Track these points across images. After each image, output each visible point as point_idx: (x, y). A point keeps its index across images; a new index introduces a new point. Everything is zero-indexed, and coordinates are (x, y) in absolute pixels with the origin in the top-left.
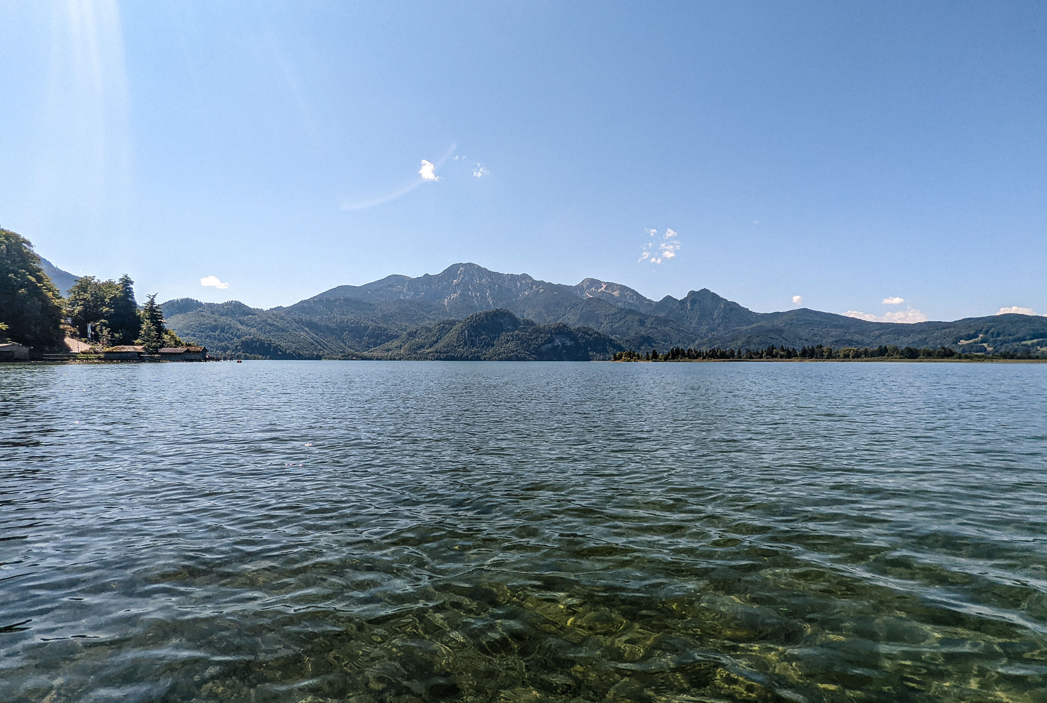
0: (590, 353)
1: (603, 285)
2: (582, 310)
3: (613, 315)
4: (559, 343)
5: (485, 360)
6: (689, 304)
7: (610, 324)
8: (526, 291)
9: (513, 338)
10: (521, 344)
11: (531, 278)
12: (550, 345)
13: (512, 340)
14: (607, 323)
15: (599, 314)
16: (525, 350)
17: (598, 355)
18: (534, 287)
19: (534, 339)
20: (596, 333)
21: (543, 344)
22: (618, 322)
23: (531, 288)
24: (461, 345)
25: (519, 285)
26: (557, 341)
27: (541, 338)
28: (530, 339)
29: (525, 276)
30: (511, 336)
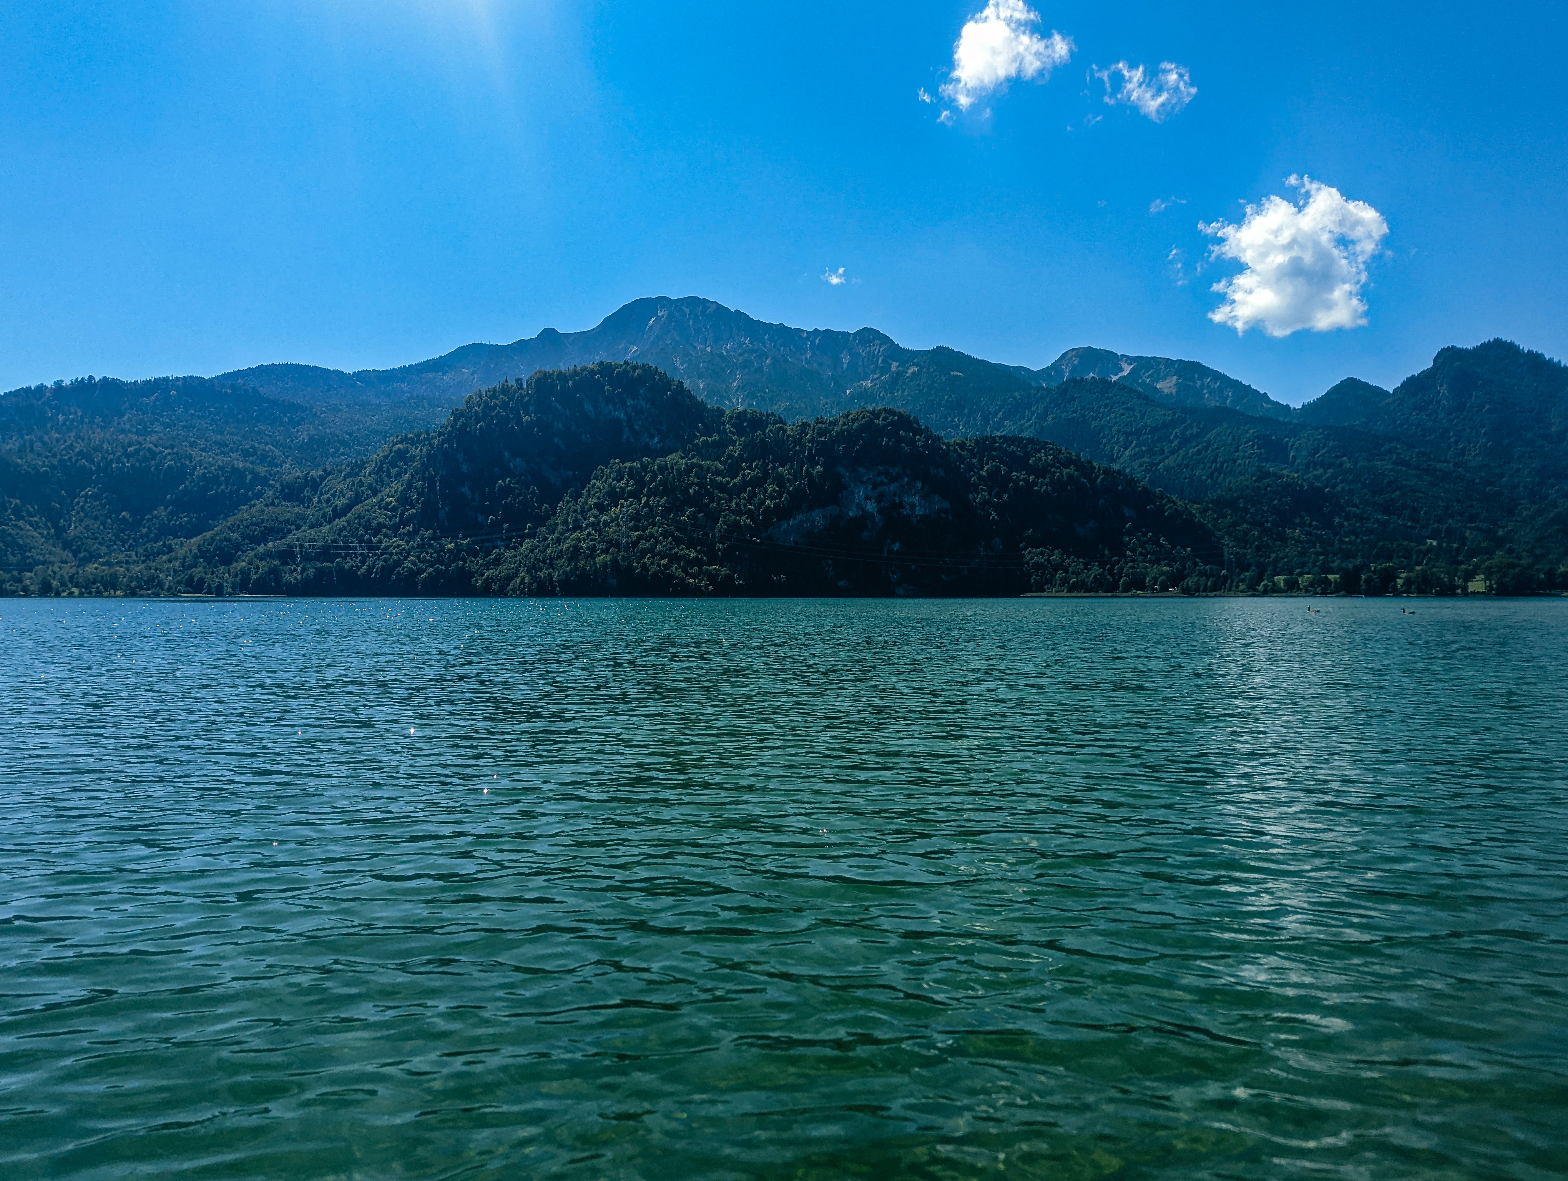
0: (1032, 555)
1: (1124, 365)
2: (1043, 417)
3: (1156, 429)
4: (871, 507)
5: (486, 591)
6: (1444, 390)
7: (1146, 460)
8: (865, 378)
9: (641, 484)
10: (668, 510)
11: (886, 339)
12: (819, 517)
13: (632, 494)
14: (1135, 457)
15: (1102, 428)
16: (678, 541)
17: (1075, 563)
18: (895, 364)
19: (742, 488)
20: (1068, 463)
21: (782, 513)
22: (1173, 452)
23: (885, 369)
24: (404, 523)
25: (846, 359)
26: (860, 493)
27: (780, 481)
28: (722, 487)
29: (868, 335)
30: (631, 473)
